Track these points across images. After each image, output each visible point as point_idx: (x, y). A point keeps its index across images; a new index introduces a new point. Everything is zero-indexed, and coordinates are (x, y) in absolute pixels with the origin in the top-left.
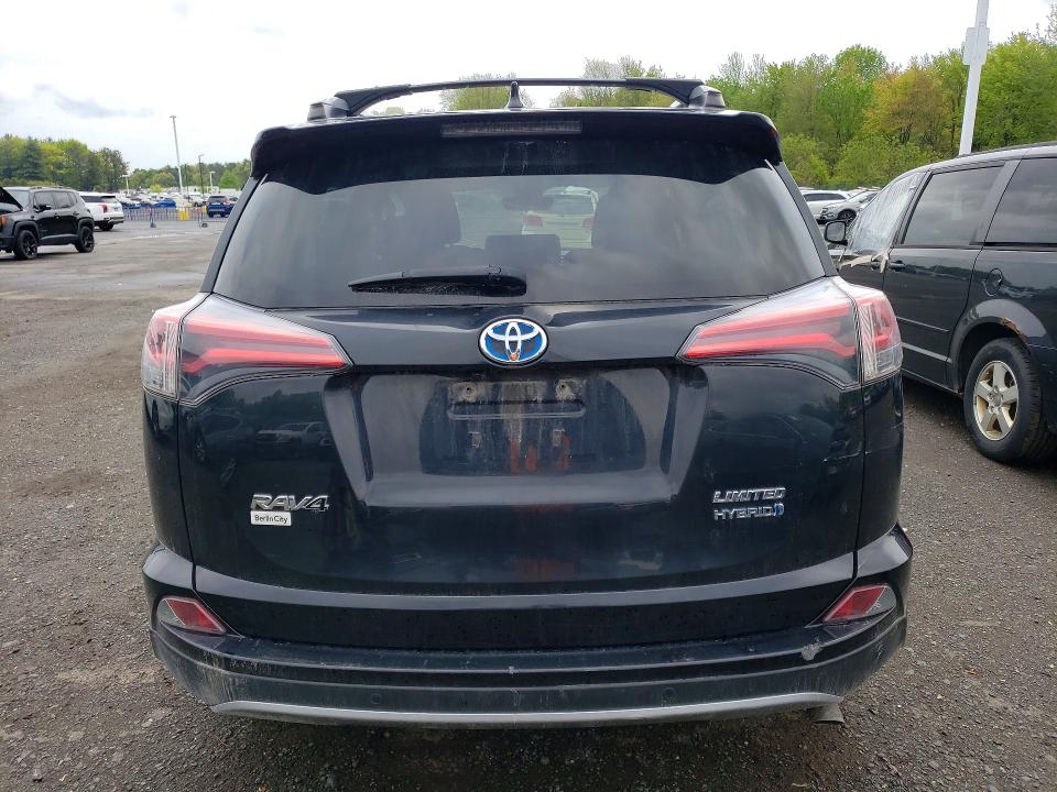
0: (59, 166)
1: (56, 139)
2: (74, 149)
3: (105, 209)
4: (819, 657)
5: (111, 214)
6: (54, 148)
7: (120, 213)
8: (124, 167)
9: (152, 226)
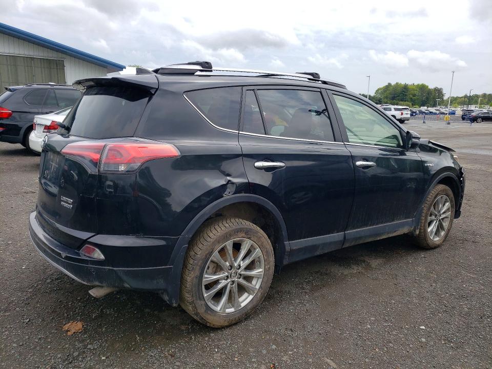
0: (414, 95)
1: (416, 84)
2: (423, 88)
3: (402, 114)
4: (66, 258)
5: (404, 116)
6: (414, 87)
7: (409, 116)
8: (443, 95)
9: (424, 122)
